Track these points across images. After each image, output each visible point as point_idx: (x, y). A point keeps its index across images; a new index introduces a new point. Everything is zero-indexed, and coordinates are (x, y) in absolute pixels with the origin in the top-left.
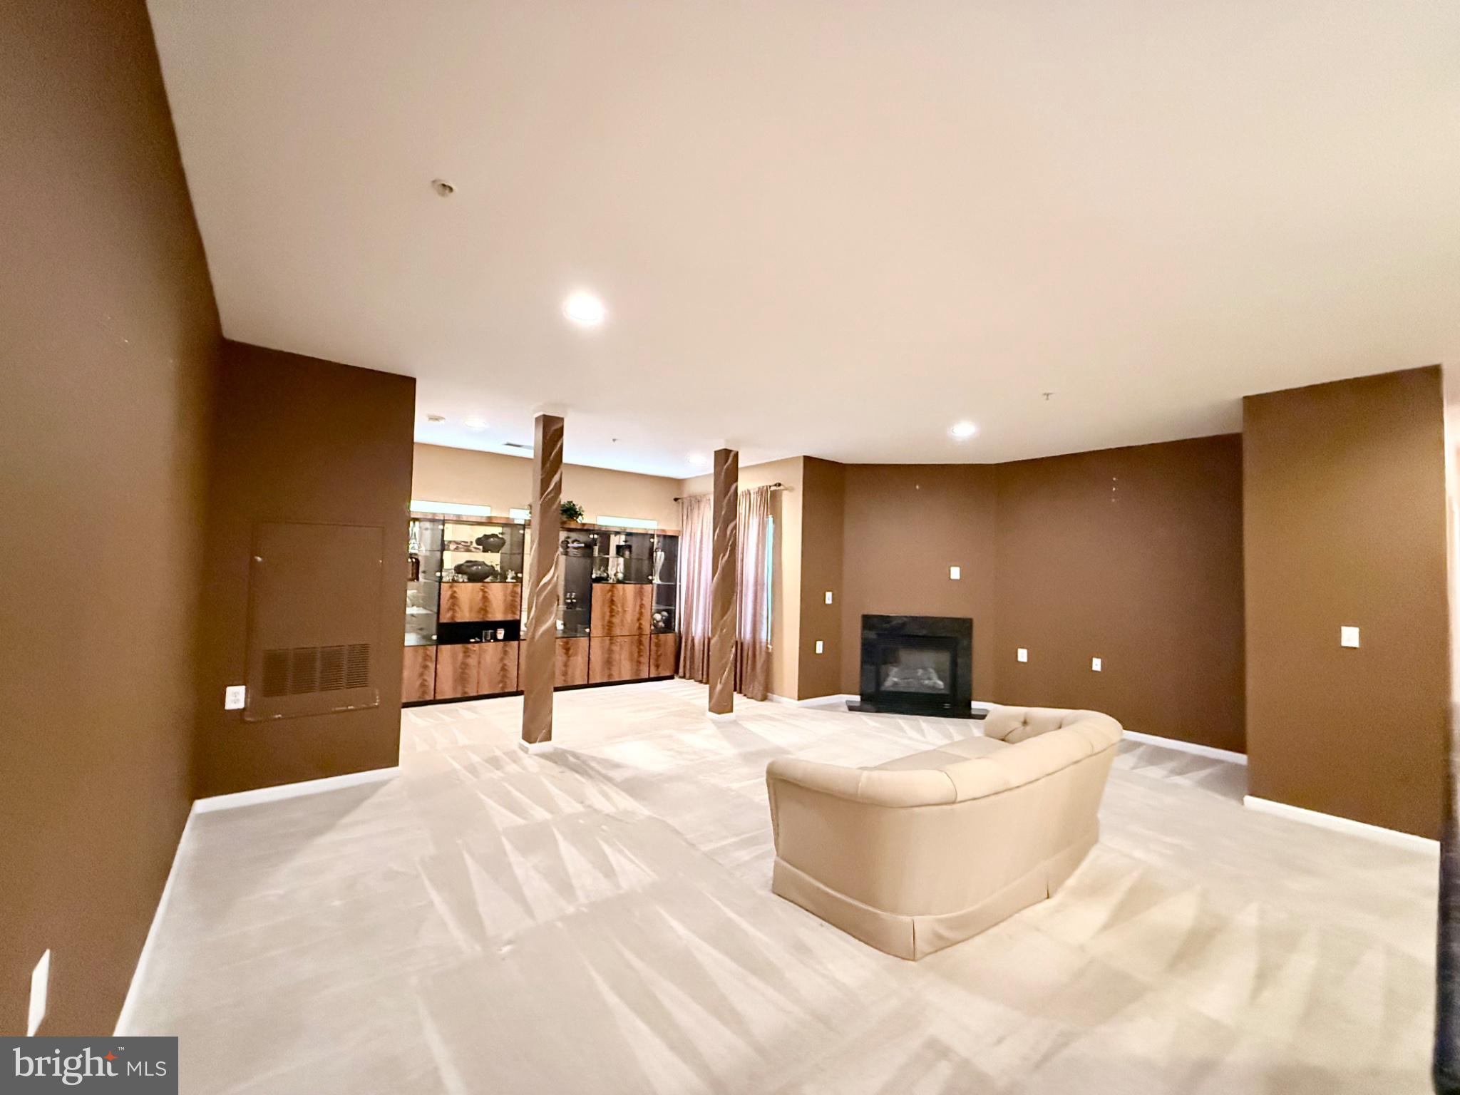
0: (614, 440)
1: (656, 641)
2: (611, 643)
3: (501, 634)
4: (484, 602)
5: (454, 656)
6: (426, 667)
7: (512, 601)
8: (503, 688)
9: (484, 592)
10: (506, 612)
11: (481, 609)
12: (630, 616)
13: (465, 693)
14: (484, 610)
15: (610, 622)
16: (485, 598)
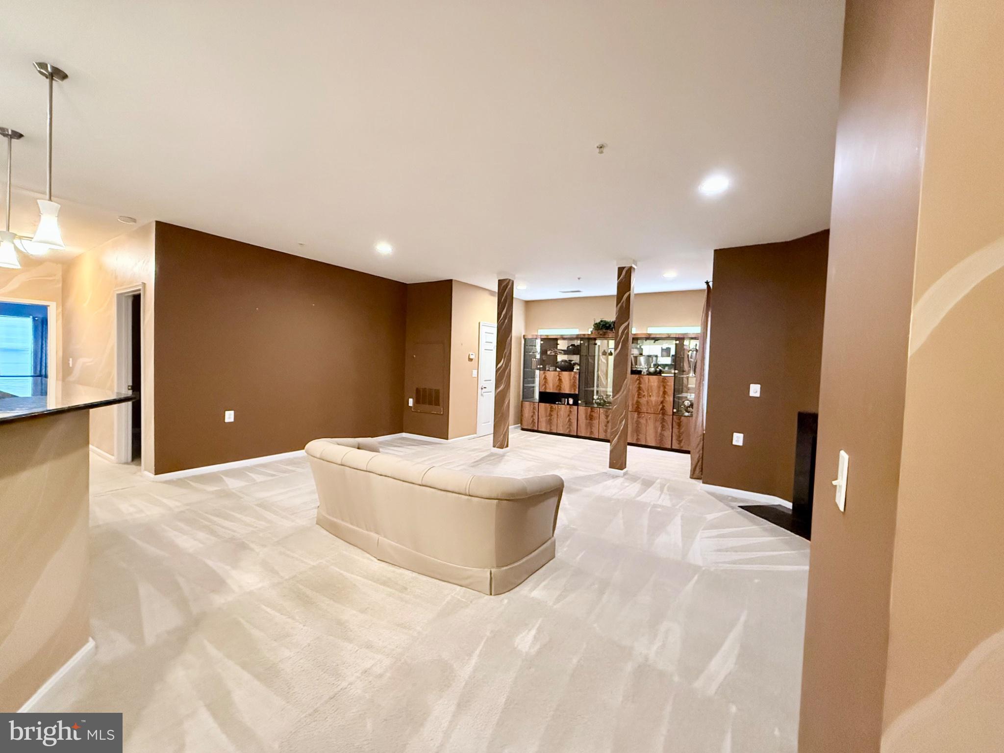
0: (579, 279)
1: (678, 421)
2: (639, 417)
3: (571, 401)
4: (559, 382)
5: (546, 410)
6: (534, 412)
7: (574, 382)
8: (570, 431)
9: (559, 377)
10: (570, 390)
11: (558, 386)
12: (655, 399)
13: (551, 430)
14: (559, 386)
15: (638, 402)
16: (560, 380)
